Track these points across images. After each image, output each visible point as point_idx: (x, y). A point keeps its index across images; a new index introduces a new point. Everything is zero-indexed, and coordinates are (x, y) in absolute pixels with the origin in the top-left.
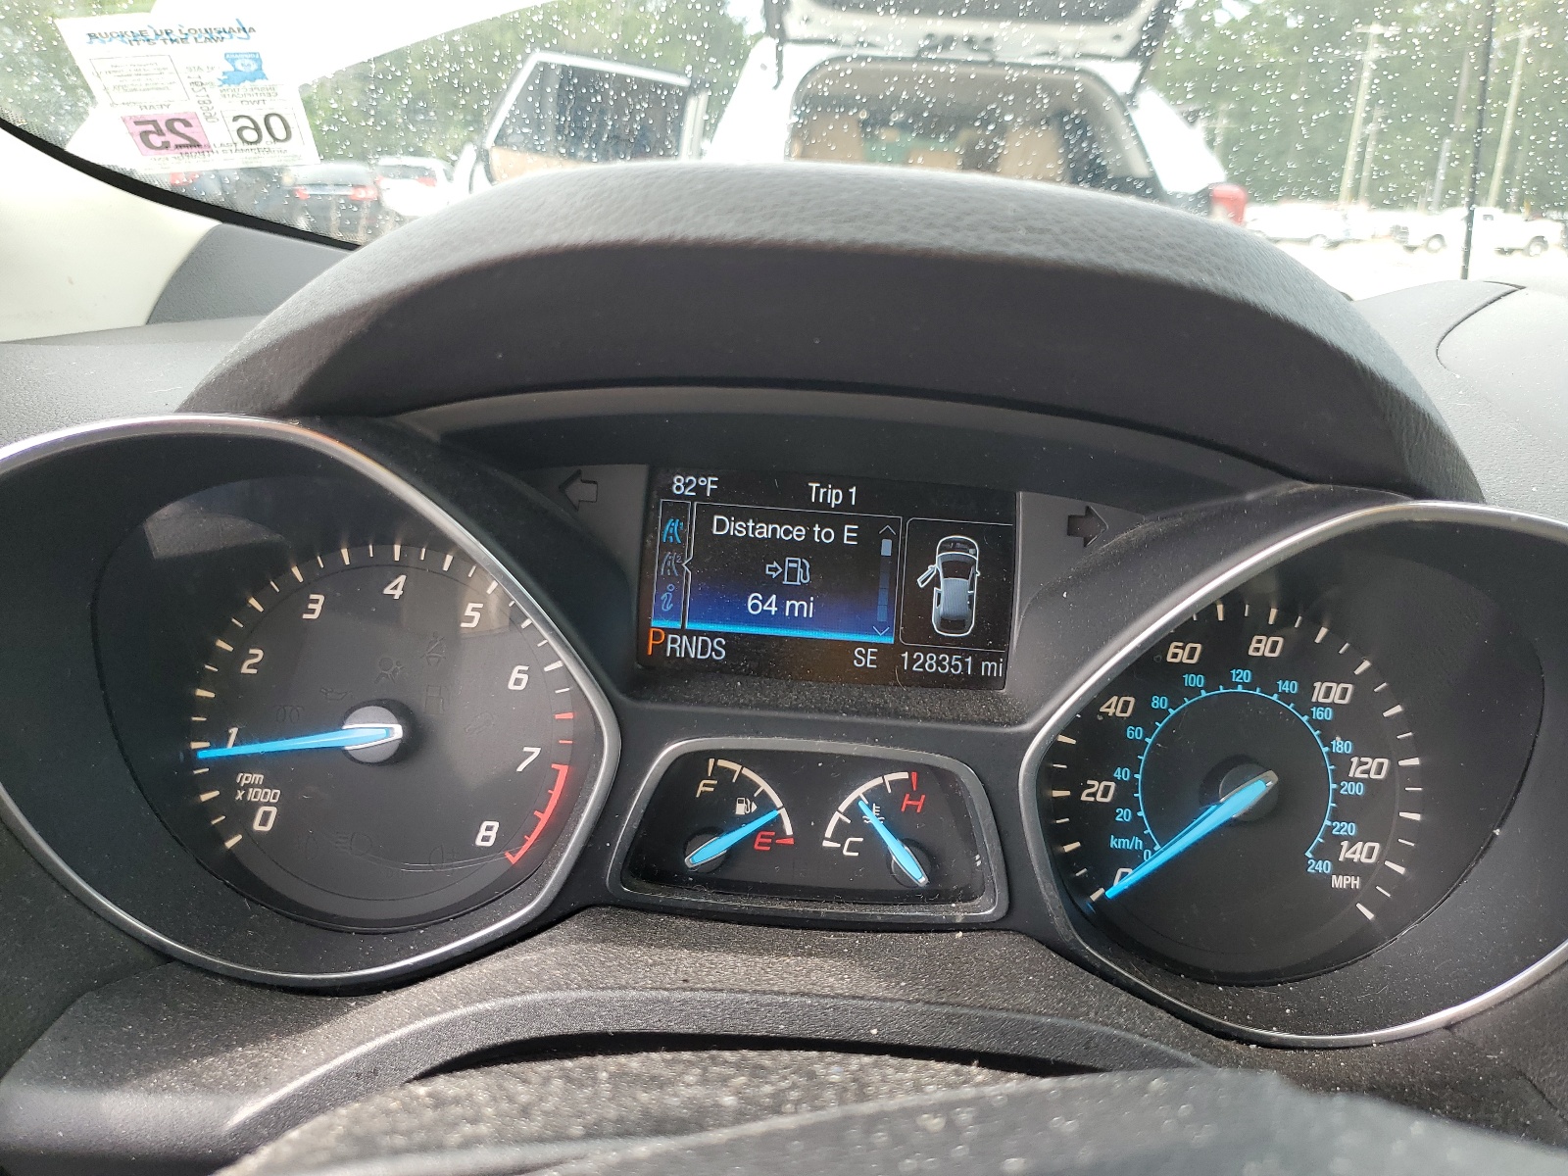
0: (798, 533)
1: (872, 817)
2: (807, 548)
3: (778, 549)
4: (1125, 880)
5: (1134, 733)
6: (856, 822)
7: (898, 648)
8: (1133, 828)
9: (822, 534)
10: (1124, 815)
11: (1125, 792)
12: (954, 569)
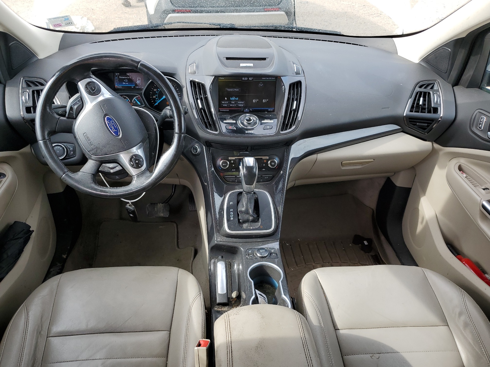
0: (126, 78)
1: (136, 100)
2: (127, 79)
3: (125, 79)
4: (157, 104)
5: (157, 92)
6: (135, 100)
7: (135, 86)
8: (157, 100)
9: (128, 78)
10: (157, 99)
11: (156, 97)
12: (139, 80)
